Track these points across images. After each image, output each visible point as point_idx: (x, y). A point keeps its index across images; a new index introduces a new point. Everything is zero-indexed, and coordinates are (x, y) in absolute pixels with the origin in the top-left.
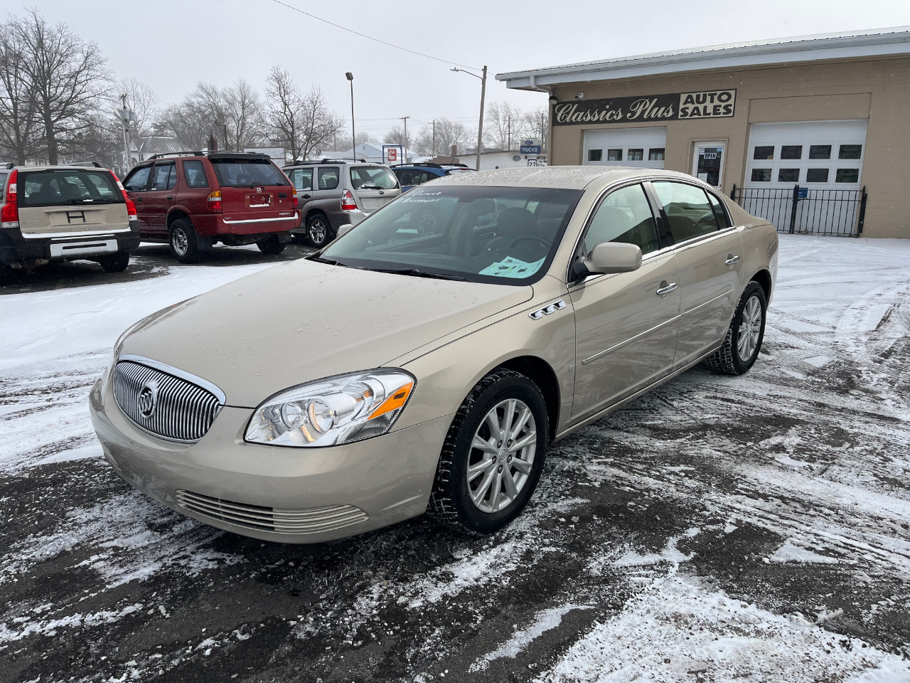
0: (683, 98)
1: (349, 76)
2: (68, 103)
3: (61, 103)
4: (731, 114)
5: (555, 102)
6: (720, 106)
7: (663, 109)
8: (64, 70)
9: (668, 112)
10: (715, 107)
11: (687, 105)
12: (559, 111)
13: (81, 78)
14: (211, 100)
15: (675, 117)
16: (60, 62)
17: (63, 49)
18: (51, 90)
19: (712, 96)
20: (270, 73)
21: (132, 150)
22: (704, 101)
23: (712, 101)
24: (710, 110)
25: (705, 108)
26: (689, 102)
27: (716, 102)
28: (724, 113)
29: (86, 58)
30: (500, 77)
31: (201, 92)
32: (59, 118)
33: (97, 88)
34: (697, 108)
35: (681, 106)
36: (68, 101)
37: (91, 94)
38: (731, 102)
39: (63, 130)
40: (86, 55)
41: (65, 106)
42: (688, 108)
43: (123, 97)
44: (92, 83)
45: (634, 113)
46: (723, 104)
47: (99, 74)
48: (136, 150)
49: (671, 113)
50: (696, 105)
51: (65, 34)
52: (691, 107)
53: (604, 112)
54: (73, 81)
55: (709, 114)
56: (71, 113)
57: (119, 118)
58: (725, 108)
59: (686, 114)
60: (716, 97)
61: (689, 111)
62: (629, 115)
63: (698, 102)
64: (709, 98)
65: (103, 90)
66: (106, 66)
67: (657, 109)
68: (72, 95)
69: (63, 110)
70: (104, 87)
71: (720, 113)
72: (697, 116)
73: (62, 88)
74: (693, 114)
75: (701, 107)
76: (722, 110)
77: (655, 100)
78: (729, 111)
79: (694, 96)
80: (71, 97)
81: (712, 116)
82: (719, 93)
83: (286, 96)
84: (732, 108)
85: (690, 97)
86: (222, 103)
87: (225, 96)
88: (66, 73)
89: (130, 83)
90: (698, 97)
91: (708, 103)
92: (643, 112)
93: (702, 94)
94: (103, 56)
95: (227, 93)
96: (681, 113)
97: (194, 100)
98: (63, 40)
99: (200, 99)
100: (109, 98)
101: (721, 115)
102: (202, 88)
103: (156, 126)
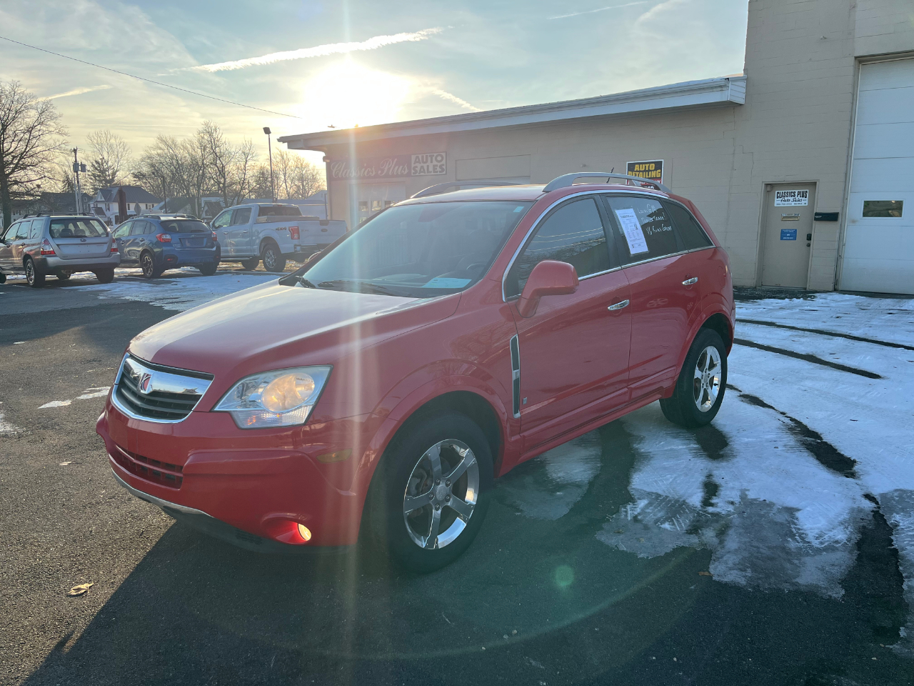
0: (413, 158)
1: (267, 131)
2: (22, 156)
3: (14, 157)
4: (444, 173)
5: (328, 161)
6: (437, 166)
7: (401, 167)
8: (19, 126)
9: (404, 170)
10: (434, 166)
11: (417, 164)
12: (333, 168)
13: (35, 133)
14: (171, 151)
15: (409, 175)
16: (14, 118)
17: (16, 106)
18: (5, 145)
19: (431, 157)
20: (201, 128)
21: (99, 200)
22: (426, 162)
23: (432, 162)
24: (431, 169)
25: (428, 166)
26: (417, 162)
27: (435, 163)
28: (440, 172)
29: (41, 114)
30: (282, 140)
31: (161, 145)
32: (13, 171)
33: (51, 142)
34: (422, 167)
35: (413, 165)
36: (22, 154)
37: (44, 148)
38: (444, 162)
39: (16, 182)
40: (39, 110)
41: (19, 160)
42: (417, 167)
43: (75, 151)
44: (46, 137)
45: (383, 171)
46: (439, 164)
47: (53, 129)
48: (103, 200)
49: (406, 171)
50: (422, 164)
51: (19, 92)
52: (419, 165)
53: (363, 169)
54: (27, 136)
55: (431, 172)
56: (24, 167)
57: (96, 169)
58: (441, 167)
59: (416, 172)
60: (434, 158)
61: (418, 169)
62: (380, 172)
63: (424, 163)
64: (429, 158)
65: (58, 144)
66: (61, 122)
67: (397, 167)
68: (26, 149)
69: (18, 163)
70: (58, 141)
71: (437, 172)
72: (422, 174)
73: (17, 143)
74: (420, 171)
75: (425, 166)
76: (438, 169)
77: (396, 160)
78: (443, 170)
79: (420, 156)
80: (25, 151)
81: (432, 174)
82: (435, 155)
83: (217, 149)
84: (444, 167)
85: (417, 157)
86: (181, 153)
87: (185, 148)
88: (22, 128)
89: (104, 135)
90: (423, 157)
91: (429, 163)
92: (389, 169)
93: (425, 155)
94: (57, 112)
95: (189, 147)
96: (413, 171)
97: (154, 152)
98: (16, 97)
99: (159, 151)
100: (63, 151)
101: (438, 173)
102: (162, 140)
103: (135, 176)
